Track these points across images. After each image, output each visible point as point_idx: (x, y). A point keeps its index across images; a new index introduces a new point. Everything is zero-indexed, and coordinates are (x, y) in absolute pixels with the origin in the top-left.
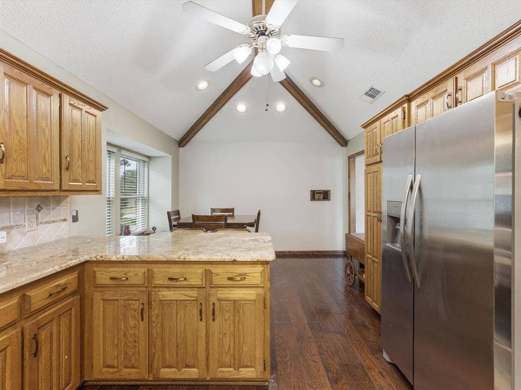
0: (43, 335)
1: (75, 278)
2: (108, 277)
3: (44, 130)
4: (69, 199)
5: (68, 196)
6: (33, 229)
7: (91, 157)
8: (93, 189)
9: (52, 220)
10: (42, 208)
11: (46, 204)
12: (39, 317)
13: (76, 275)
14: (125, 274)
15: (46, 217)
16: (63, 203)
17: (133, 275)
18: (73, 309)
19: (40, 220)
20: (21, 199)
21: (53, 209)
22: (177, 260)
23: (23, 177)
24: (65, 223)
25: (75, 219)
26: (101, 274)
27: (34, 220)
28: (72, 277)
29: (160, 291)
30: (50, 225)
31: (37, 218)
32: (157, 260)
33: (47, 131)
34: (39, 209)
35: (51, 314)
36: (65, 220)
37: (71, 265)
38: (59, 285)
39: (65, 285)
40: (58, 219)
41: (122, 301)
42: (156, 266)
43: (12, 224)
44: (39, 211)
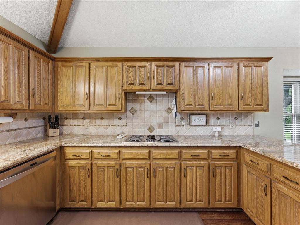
0: (217, 170)
1: (234, 153)
2: (249, 159)
3: (229, 83)
4: (253, 114)
5: (253, 113)
6: (233, 127)
7: (258, 91)
8: (260, 109)
9: (243, 124)
10: (238, 118)
11: (239, 116)
12: (216, 162)
13: (235, 152)
14: (257, 161)
15: (240, 123)
16: (249, 117)
17: (261, 163)
18: (233, 167)
19: (237, 124)
20: (229, 114)
21: (244, 119)
22: (290, 164)
23: (220, 105)
24: (250, 127)
25: (257, 125)
26: (247, 156)
27: (234, 124)
28: (232, 152)
29: (278, 183)
30: (242, 127)
31: (235, 123)
32: (275, 159)
33: (231, 83)
34: (236, 119)
35: (221, 164)
36: (250, 125)
37: (231, 146)
38: (225, 153)
39: (228, 154)
40: (246, 124)
41: (256, 176)
42: (276, 163)
43: (224, 124)
44: (236, 120)
